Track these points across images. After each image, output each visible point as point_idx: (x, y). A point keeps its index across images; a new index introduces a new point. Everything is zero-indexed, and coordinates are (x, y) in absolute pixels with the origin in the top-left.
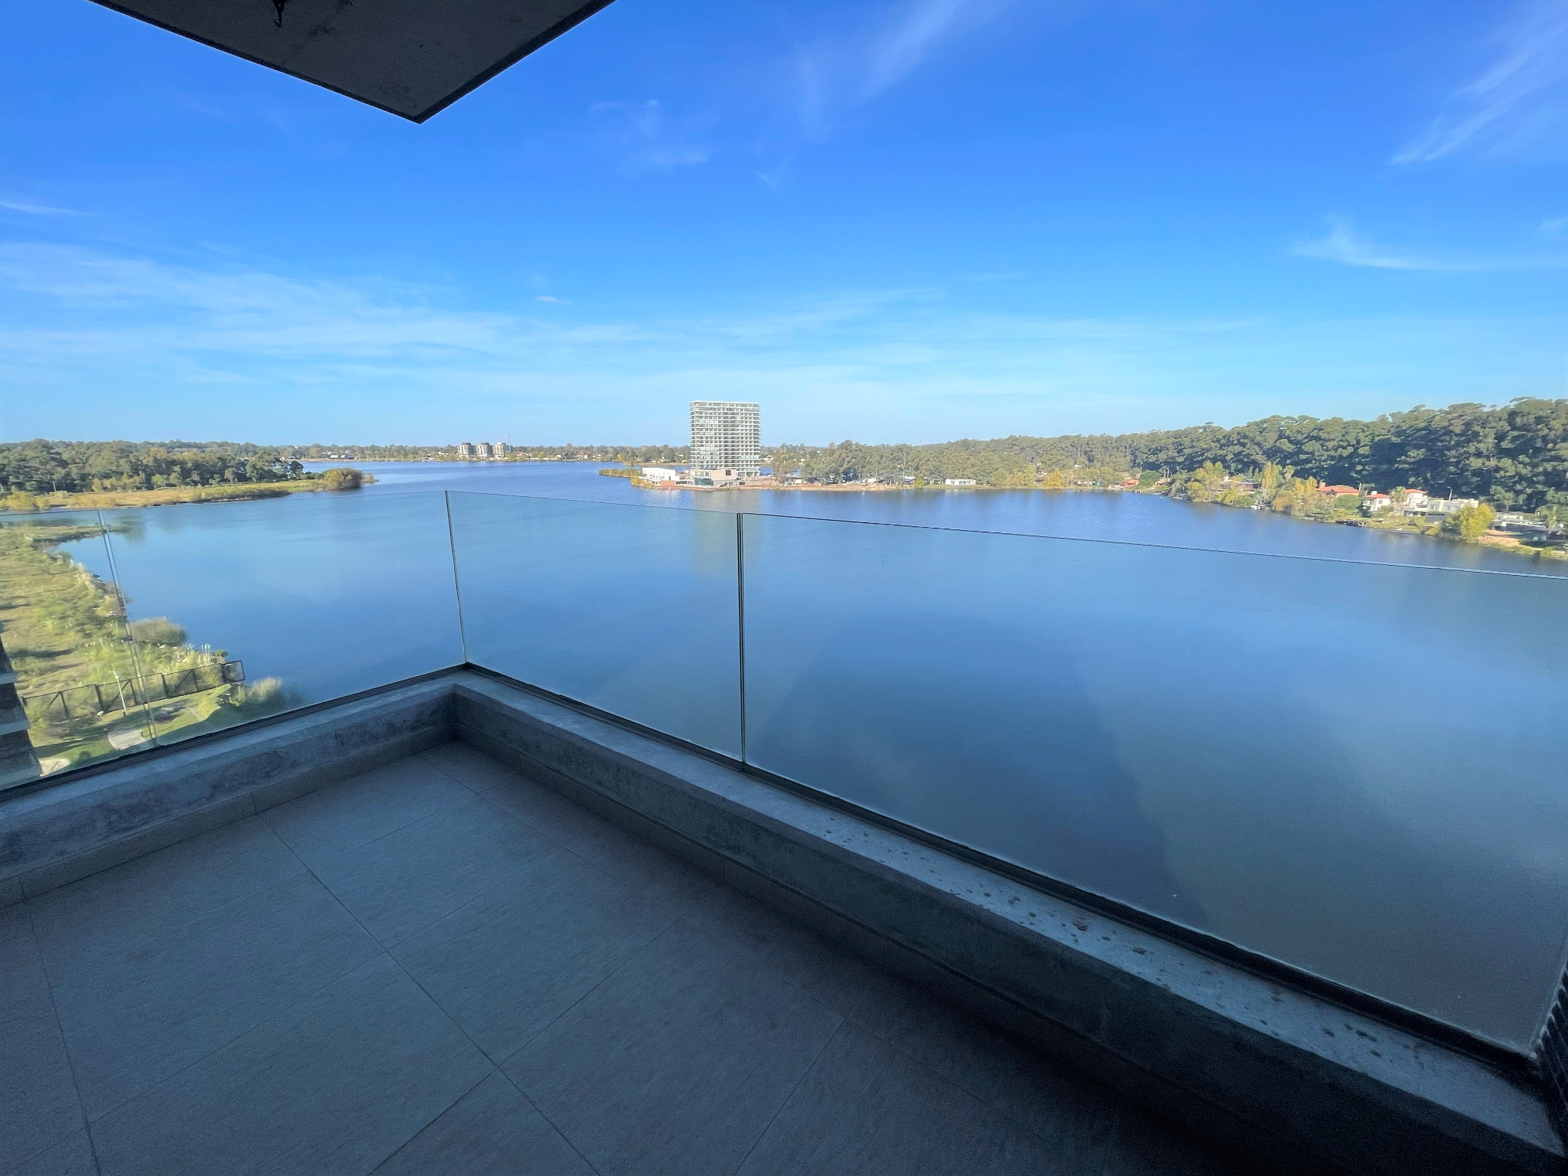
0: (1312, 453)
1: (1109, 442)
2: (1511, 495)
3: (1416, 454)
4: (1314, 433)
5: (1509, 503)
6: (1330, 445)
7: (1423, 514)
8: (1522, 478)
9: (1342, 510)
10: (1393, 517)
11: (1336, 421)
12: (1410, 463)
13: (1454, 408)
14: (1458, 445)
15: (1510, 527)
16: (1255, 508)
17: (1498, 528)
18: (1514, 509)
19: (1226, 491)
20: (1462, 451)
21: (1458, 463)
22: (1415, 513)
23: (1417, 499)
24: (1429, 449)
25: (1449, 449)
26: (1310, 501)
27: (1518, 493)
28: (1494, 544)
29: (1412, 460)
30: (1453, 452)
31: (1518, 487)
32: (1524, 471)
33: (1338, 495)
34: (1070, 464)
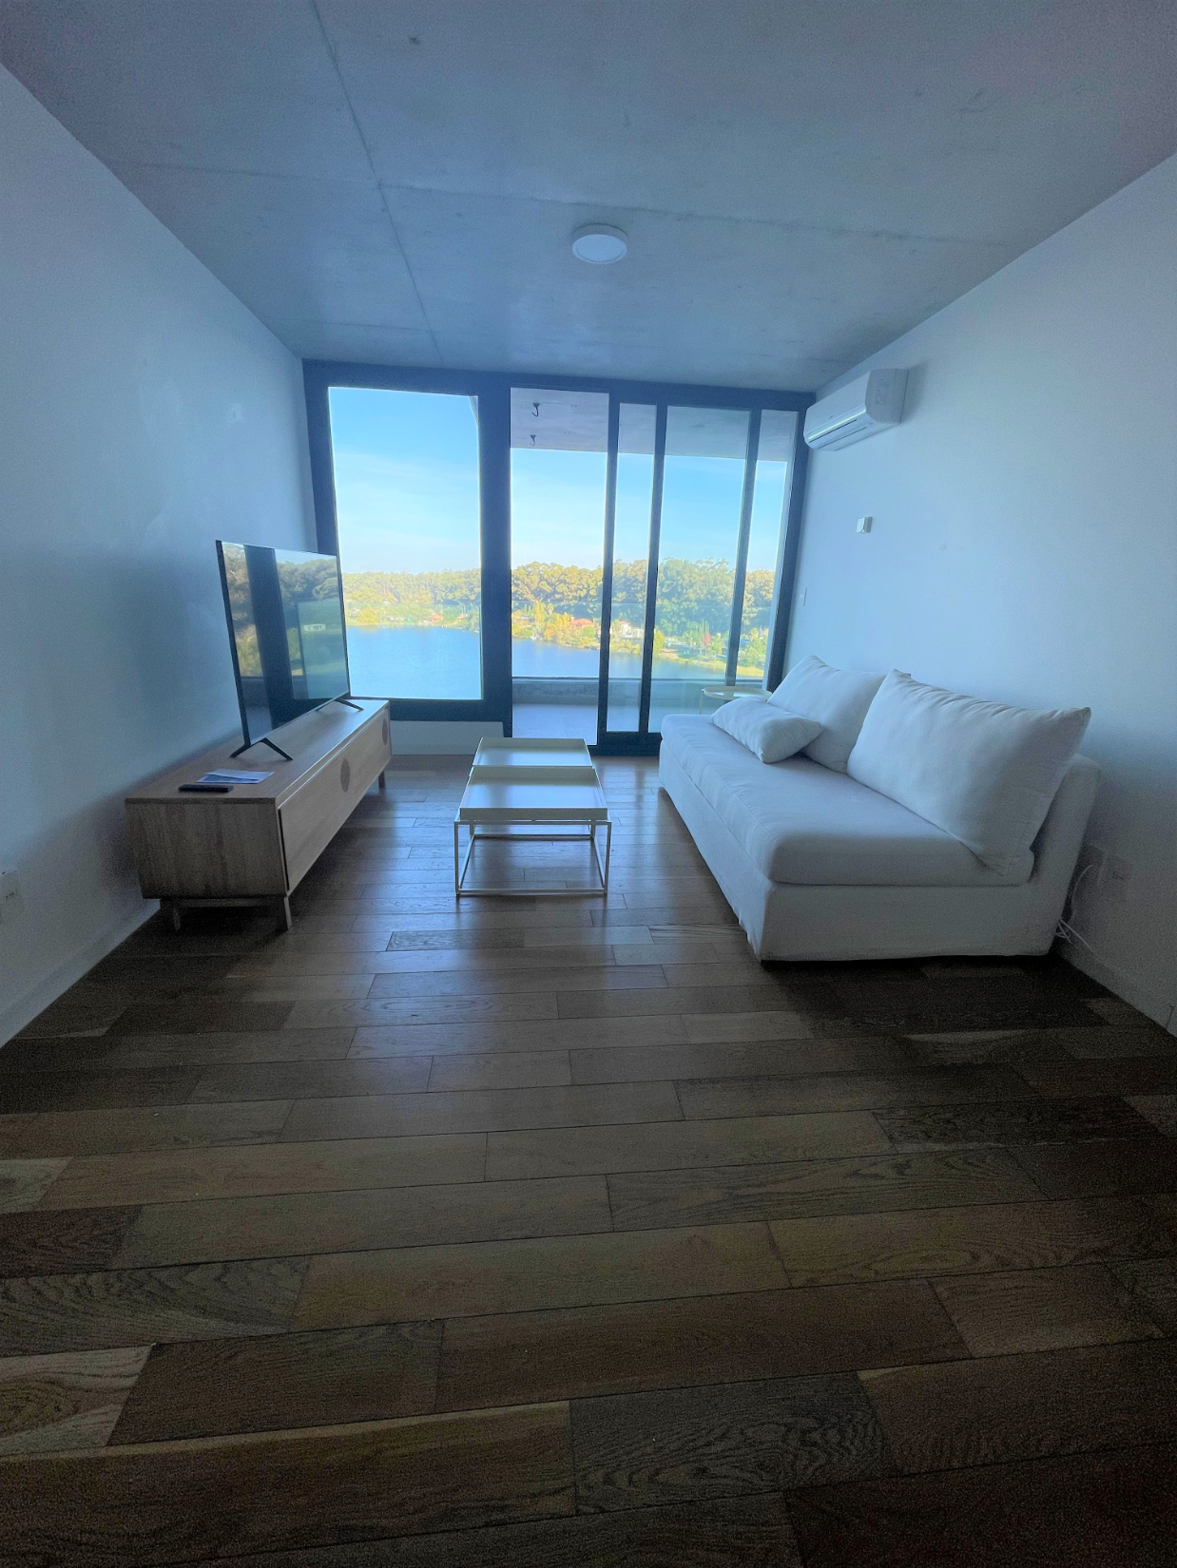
0: (562, 593)
1: (411, 580)
2: (670, 625)
3: (621, 596)
4: (562, 577)
5: (670, 630)
6: (573, 587)
7: (630, 639)
8: (674, 613)
9: (586, 638)
11: (574, 568)
12: (619, 602)
15: (673, 647)
16: (533, 638)
17: (667, 647)
18: (672, 634)
22: (626, 639)
23: (626, 628)
25: (637, 592)
26: (568, 632)
27: (674, 623)
28: (667, 658)
29: (619, 600)
31: (673, 620)
32: (675, 609)
33: (583, 627)
34: (381, 601)
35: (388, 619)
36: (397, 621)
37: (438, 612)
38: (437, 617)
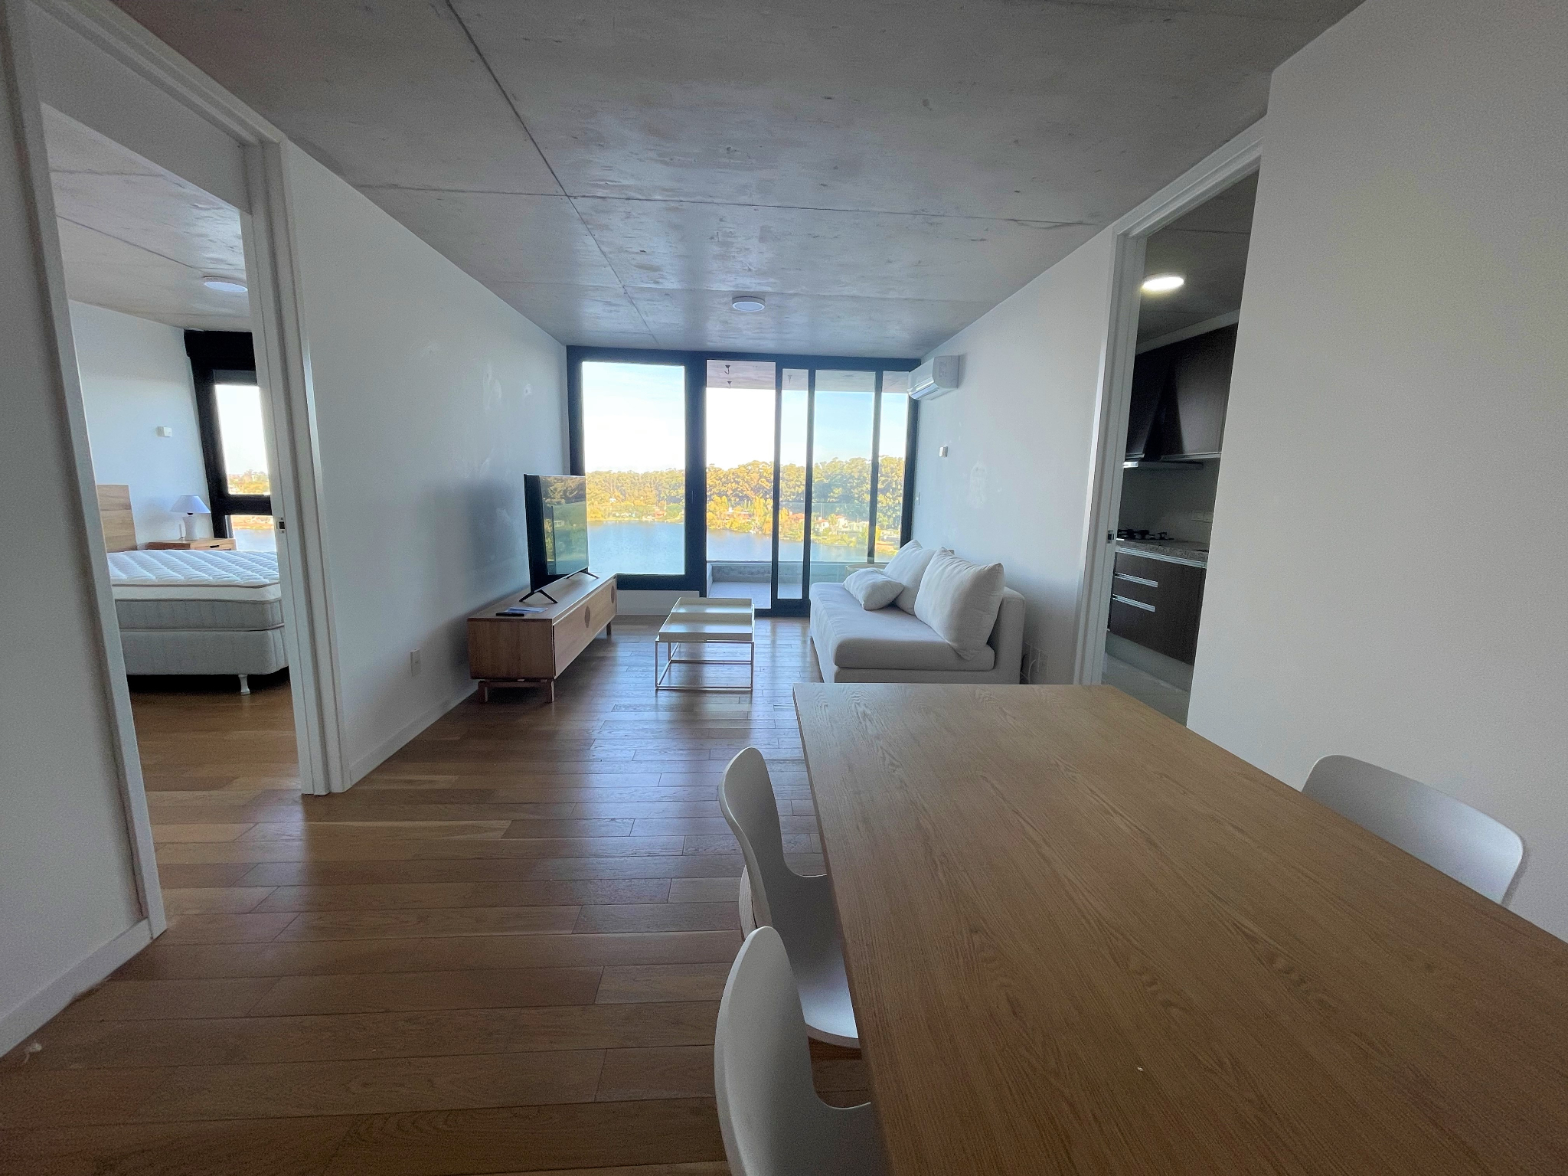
1: (636, 478)
3: (838, 491)
5: (886, 523)
6: (791, 484)
7: (846, 532)
8: (890, 508)
10: (832, 535)
12: (836, 498)
13: (853, 460)
14: (858, 485)
15: (889, 539)
17: (883, 540)
19: (732, 519)
20: (860, 489)
21: (859, 497)
22: (843, 532)
23: (842, 521)
24: (844, 488)
25: (854, 488)
26: (786, 526)
27: (889, 517)
28: (883, 550)
30: (856, 491)
31: (889, 514)
34: (607, 498)
35: (614, 515)
36: (622, 517)
37: (661, 508)
38: (661, 513)
